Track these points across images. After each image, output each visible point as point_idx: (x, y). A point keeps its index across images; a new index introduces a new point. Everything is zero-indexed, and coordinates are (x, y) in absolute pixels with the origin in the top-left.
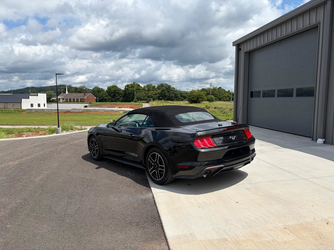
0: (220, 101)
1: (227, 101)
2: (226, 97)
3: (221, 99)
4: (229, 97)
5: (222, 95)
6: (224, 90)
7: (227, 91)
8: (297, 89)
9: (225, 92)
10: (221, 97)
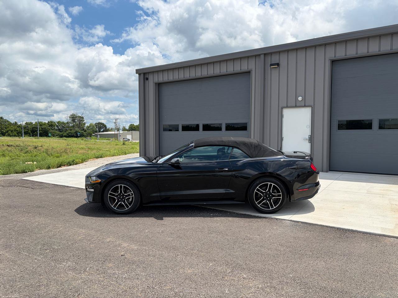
0: (4, 136)
1: (15, 136)
2: (12, 131)
3: (5, 134)
4: (17, 131)
5: (6, 128)
6: (8, 121)
7: (12, 123)
8: (226, 124)
9: (10, 124)
10: (4, 131)
